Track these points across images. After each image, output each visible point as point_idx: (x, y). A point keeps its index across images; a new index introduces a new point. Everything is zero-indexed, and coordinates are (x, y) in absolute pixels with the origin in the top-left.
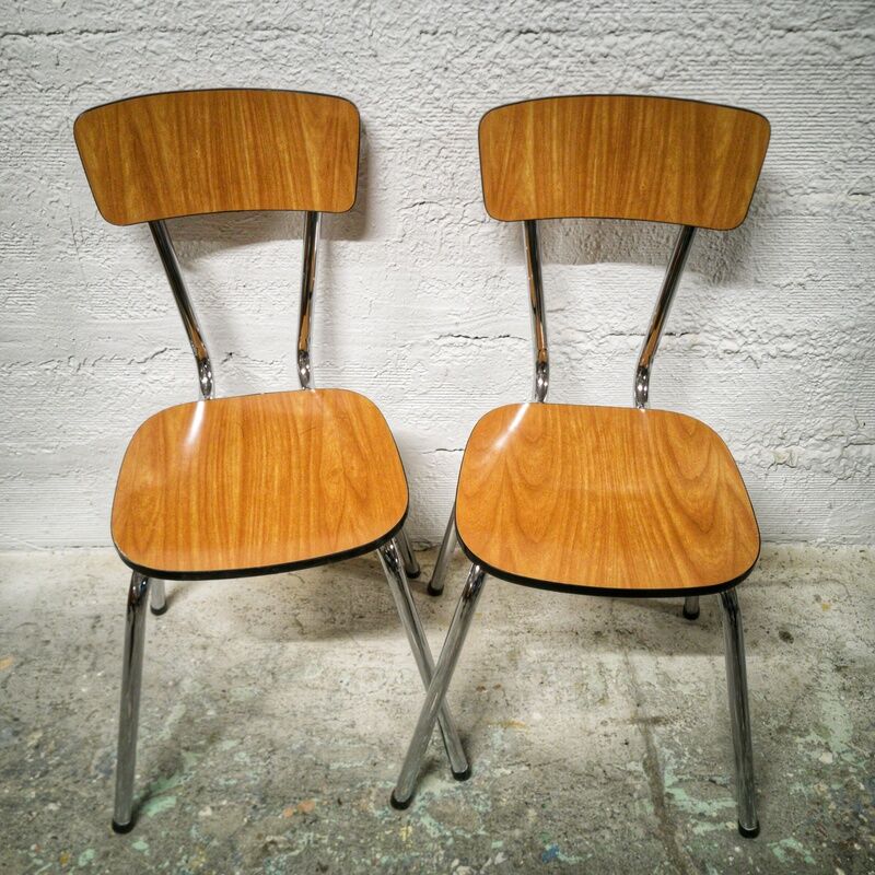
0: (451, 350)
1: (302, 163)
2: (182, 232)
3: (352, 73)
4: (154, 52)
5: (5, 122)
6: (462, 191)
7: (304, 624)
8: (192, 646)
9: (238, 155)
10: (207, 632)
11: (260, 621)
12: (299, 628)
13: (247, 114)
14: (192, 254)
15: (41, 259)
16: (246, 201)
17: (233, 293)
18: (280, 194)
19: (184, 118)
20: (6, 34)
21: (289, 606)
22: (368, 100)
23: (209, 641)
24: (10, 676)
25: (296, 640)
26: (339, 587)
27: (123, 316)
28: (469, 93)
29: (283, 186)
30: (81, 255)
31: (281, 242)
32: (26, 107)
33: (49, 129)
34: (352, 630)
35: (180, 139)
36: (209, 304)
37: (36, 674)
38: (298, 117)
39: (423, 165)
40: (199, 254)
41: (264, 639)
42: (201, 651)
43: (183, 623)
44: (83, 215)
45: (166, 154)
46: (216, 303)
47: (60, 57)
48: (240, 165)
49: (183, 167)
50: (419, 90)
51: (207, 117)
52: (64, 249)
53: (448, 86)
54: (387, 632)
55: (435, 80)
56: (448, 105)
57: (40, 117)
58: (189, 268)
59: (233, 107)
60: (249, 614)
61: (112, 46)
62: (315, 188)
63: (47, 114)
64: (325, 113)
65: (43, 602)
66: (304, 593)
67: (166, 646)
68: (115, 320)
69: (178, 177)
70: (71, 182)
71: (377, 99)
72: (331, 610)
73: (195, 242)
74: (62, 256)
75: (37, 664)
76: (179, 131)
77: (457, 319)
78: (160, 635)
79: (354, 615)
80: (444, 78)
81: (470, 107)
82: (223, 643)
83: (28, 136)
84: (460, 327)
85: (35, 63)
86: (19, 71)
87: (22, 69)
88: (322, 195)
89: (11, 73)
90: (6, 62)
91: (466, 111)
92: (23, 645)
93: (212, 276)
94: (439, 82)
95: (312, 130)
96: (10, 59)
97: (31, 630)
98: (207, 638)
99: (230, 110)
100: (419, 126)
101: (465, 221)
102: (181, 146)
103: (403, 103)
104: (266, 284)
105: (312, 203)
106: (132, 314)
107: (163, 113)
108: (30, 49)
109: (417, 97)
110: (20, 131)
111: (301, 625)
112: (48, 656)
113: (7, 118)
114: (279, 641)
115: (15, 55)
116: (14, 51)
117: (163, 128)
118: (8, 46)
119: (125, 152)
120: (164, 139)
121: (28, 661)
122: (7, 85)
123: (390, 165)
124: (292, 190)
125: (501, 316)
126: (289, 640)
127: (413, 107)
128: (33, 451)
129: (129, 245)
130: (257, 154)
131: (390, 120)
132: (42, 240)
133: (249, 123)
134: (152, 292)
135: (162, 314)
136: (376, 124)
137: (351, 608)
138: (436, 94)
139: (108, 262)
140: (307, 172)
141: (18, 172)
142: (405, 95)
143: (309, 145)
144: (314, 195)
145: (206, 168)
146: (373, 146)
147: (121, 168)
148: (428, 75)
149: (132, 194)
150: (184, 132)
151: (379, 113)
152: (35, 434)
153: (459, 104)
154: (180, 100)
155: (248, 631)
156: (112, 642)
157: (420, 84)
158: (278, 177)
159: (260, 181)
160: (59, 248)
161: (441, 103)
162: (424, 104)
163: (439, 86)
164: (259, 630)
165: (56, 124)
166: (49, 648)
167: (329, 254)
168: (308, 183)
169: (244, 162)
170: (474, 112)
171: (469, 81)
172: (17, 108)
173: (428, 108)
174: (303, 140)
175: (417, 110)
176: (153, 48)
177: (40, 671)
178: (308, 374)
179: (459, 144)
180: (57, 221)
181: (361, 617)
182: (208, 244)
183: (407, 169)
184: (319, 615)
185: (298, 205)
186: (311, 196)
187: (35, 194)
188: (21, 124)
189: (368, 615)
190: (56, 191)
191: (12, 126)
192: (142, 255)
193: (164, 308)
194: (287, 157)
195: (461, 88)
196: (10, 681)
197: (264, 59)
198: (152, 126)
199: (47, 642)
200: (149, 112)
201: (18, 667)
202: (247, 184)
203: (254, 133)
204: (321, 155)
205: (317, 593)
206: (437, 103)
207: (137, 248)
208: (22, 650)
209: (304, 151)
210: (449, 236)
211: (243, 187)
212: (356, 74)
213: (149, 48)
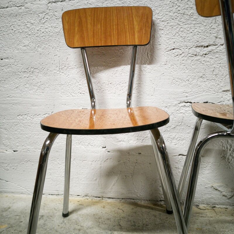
0: (184, 108)
1: (133, 29)
2: (92, 64)
3: (150, 4)
4: (90, 4)
5: (45, 30)
6: (188, 43)
7: (122, 225)
8: (74, 229)
9: (112, 27)
10: (82, 225)
11: (104, 223)
12: (120, 227)
13: (116, 14)
14: (95, 72)
15: (49, 76)
16: (113, 42)
17: (107, 86)
18: (124, 39)
19: (96, 16)
20: (50, 2)
21: (116, 219)
22: (155, 13)
23: (82, 228)
24: (3, 231)
25: (118, 231)
26: (138, 215)
27: (71, 96)
28: (190, 8)
29: (125, 37)
30: (61, 74)
31: (124, 66)
32: (52, 25)
33: (57, 31)
34: (142, 229)
35: (94, 22)
36: (98, 91)
37: (13, 231)
38: (132, 14)
39: (174, 34)
40: (97, 72)
41: (104, 229)
42: (77, 231)
43: (74, 221)
44: (63, 60)
45: (89, 26)
46: (101, 91)
47: (64, 8)
48: (112, 31)
49: (94, 30)
50: (173, 8)
51: (103, 15)
52: (56, 72)
53: (183, 6)
54: (158, 232)
55: (178, 4)
56: (183, 12)
57: (55, 27)
58: (93, 77)
59: (111, 12)
60: (100, 220)
61: (78, 3)
62: (136, 36)
63: (57, 26)
64: (141, 12)
65: (26, 210)
66: (123, 215)
67: (65, 228)
68: (68, 98)
69: (92, 33)
70: (61, 49)
71: (158, 12)
72: (134, 222)
73: (96, 67)
74: (55, 74)
75: (15, 228)
76: (94, 19)
77: (187, 95)
78: (64, 224)
79: (144, 224)
80: (181, 3)
81: (190, 12)
82: (87, 229)
83: (51, 34)
84: (188, 98)
85: (56, 10)
86: (51, 14)
87: (52, 13)
88: (138, 39)
89: (49, 14)
90: (48, 11)
91: (189, 14)
92: (12, 222)
93: (100, 80)
94: (180, 5)
95: (136, 17)
96: (49, 10)
97: (18, 217)
98: (81, 226)
99: (110, 13)
100: (173, 21)
101: (189, 55)
102: (94, 24)
103: (167, 13)
104: (118, 83)
105: (135, 42)
106: (74, 95)
107: (90, 14)
108: (55, 6)
109: (172, 11)
110: (49, 33)
111: (120, 225)
112: (20, 226)
113: (46, 29)
114: (110, 230)
115: (51, 9)
116: (51, 7)
117: (89, 18)
118: (50, 6)
119: (76, 24)
120: (89, 21)
121: (12, 227)
122: (47, 18)
123: (162, 35)
124: (128, 38)
125: (204, 93)
126: (115, 230)
127: (170, 14)
128: (35, 150)
129: (75, 70)
130: (118, 27)
131: (162, 19)
132: (50, 69)
133: (116, 17)
134: (81, 86)
135: (83, 95)
136: (158, 21)
137: (143, 222)
138: (179, 9)
139: (68, 76)
140: (134, 32)
141: (47, 46)
142: (168, 10)
143: (135, 23)
144: (136, 39)
145: (101, 31)
146: (156, 29)
147: (74, 29)
148: (176, 3)
149: (77, 37)
150: (95, 20)
151: (159, 17)
152: (37, 143)
153: (187, 12)
154: (95, 11)
155: (98, 226)
156: (45, 224)
157: (173, 6)
158: (124, 34)
159: (118, 36)
160: (55, 71)
161: (180, 12)
162: (174, 12)
163: (179, 6)
164: (103, 226)
165: (59, 29)
166: (21, 223)
167: (140, 70)
168: (134, 35)
169: (113, 29)
170: (192, 14)
171: (190, 4)
172: (49, 25)
173: (176, 14)
174: (133, 21)
175: (172, 15)
176: (90, 3)
177: (15, 230)
178: (130, 103)
179: (187, 26)
180: (55, 62)
181: (147, 225)
182: (100, 68)
183: (168, 36)
184: (129, 223)
185: (130, 43)
186: (135, 40)
187: (50, 53)
188: (50, 30)
189: (150, 225)
190: (56, 52)
191: (47, 31)
192: (79, 73)
193: (84, 92)
194: (127, 27)
195: (187, 6)
196: (3, 232)
197: (123, 3)
198: (86, 17)
199: (22, 222)
200: (85, 13)
201: (8, 228)
202: (114, 36)
203: (117, 20)
204: (139, 26)
205: (129, 216)
206: (179, 12)
207: (78, 70)
208: (11, 223)
209: (133, 25)
210: (183, 61)
211: (112, 38)
212: (152, 5)
213: (89, 3)
